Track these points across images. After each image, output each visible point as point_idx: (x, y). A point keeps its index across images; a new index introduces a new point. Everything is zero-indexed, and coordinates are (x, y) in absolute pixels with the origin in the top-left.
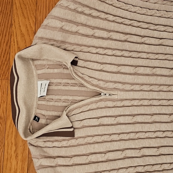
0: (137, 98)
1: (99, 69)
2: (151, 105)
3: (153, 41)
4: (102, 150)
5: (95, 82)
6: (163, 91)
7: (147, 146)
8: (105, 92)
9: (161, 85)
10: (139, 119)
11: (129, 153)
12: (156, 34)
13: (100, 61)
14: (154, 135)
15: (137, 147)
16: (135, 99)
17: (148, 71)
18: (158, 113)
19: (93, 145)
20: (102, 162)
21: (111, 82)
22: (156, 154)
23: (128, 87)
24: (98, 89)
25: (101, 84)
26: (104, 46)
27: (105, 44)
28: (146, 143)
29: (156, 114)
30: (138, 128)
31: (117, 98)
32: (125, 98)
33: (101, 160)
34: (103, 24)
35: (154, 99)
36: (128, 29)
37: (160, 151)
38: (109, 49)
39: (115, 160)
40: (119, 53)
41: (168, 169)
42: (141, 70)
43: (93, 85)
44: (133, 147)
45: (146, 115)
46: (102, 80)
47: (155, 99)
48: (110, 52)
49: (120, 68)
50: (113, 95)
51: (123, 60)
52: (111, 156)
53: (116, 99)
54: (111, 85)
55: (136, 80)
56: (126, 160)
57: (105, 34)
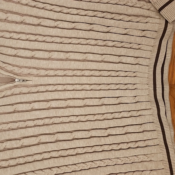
0: (51, 83)
1: (13, 54)
2: (65, 90)
3: (66, 25)
4: (17, 137)
5: (10, 68)
6: (77, 76)
7: (61, 131)
8: (20, 78)
9: (74, 70)
10: (54, 104)
11: (44, 139)
12: (69, 17)
13: (13, 46)
14: (68, 120)
15: (51, 132)
16: (50, 85)
17: (62, 56)
18: (71, 97)
19: (7, 132)
20: (17, 148)
21: (26, 67)
22: (70, 139)
23: (43, 72)
24: (12, 75)
25: (16, 70)
26: (17, 31)
27: (19, 28)
28: (60, 128)
29: (70, 99)
30: (52, 113)
31: (31, 83)
32: (39, 83)
33: (15, 146)
34: (16, 7)
35: (68, 84)
36: (41, 13)
37: (74, 135)
38: (23, 33)
39: (30, 146)
40: (33, 38)
41: (82, 153)
42: (55, 55)
43: (7, 71)
44: (48, 132)
45: (61, 100)
46: (17, 66)
47: (69, 84)
48: (24, 37)
49: (34, 53)
50: (27, 80)
51: (36, 45)
52: (26, 142)
53: (31, 85)
54: (26, 71)
55: (50, 66)
56: (41, 145)
57: (18, 18)
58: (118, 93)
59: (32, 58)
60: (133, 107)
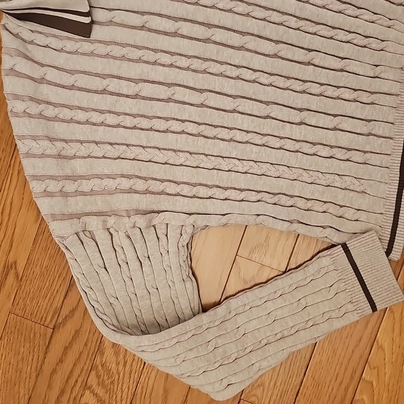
2: (247, 15)
4: (132, 76)
7: (217, 90)
10: (219, 35)
11: (181, 94)
14: (235, 72)
15: (197, 87)
18: (256, 32)
19: (118, 62)
20: (127, 96)
22: (228, 108)
28: (217, 84)
29: (252, 35)
30: (210, 51)
33: (125, 92)
35: (257, 5)
37: (238, 104)
39: (151, 99)
41: (241, 141)
44: (191, 85)
45: (234, 31)
47: (260, 6)
52: (147, 89)
56: (171, 104)
58: (346, 50)
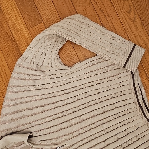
0: (80, 140)
1: (48, 132)
2: (90, 141)
3: (71, 100)
5: (50, 142)
6: (93, 128)
8: (59, 145)
9: (90, 125)
12: (71, 95)
13: (46, 128)
17: (78, 120)
18: (96, 143)
21: (59, 137)
23: (71, 136)
24: (53, 146)
25: (54, 141)
26: (44, 117)
27: (44, 115)
29: (96, 145)
31: (67, 146)
32: (72, 144)
34: (37, 103)
36: (53, 100)
38: (48, 117)
40: (55, 117)
42: (73, 121)
43: (49, 145)
46: (54, 139)
47: (91, 136)
48: (49, 119)
49: (60, 126)
50: (64, 145)
51: (59, 121)
53: (67, 147)
54: (60, 140)
55: (73, 129)
57: (41, 109)
59: (61, 129)
60: (138, 132)
